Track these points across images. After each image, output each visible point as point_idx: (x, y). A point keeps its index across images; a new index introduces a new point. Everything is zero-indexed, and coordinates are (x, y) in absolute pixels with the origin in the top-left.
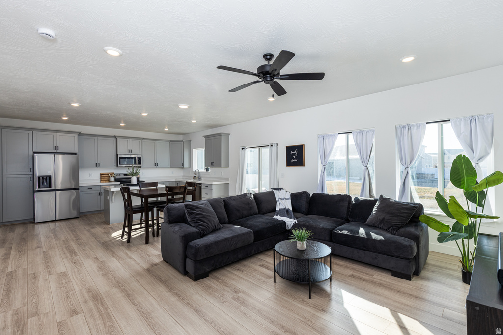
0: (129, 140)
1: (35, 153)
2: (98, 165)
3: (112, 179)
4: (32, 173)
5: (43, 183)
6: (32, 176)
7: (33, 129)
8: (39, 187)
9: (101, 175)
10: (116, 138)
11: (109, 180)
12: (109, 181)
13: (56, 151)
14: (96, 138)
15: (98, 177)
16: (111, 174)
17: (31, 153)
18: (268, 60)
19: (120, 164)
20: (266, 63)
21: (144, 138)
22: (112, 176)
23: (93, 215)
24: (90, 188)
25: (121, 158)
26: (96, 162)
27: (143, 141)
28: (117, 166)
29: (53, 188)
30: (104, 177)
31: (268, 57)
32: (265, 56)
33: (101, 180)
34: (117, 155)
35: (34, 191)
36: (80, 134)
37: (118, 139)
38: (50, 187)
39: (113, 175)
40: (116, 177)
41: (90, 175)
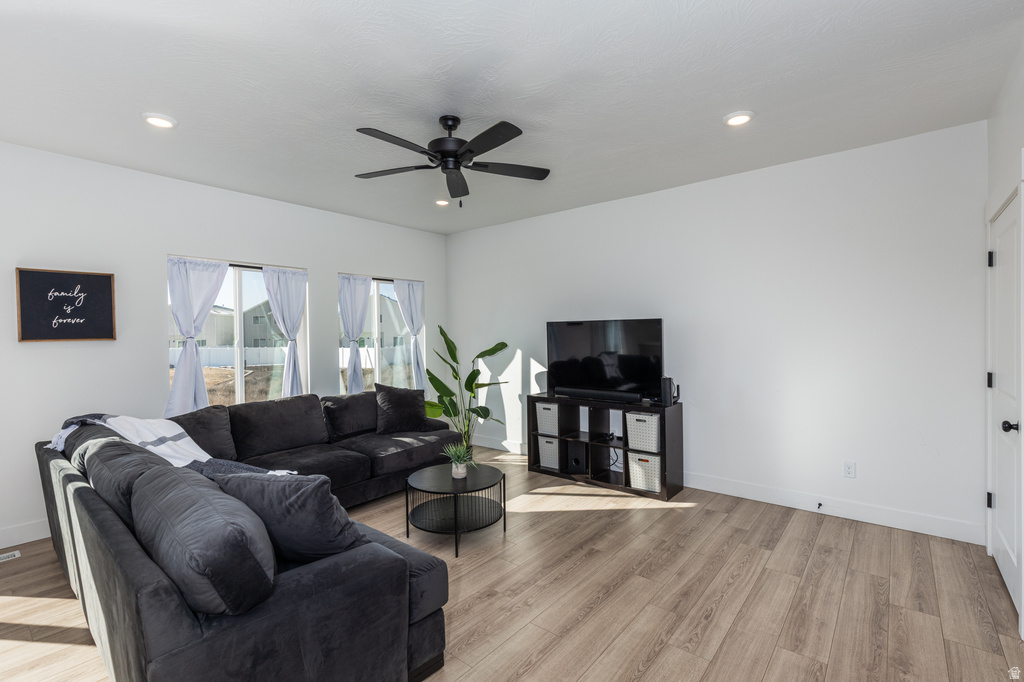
18: (451, 128)
20: (445, 134)
31: (450, 123)
32: (444, 120)
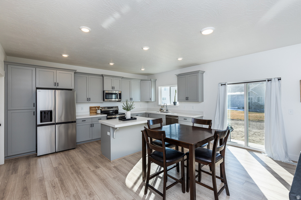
0: (112, 78)
1: (37, 88)
2: (89, 99)
3: (99, 112)
4: (35, 108)
5: (45, 117)
6: (35, 110)
7: (36, 66)
8: (41, 122)
9: (90, 108)
10: (103, 77)
11: (96, 112)
12: (97, 114)
13: (55, 87)
14: (87, 76)
15: (88, 110)
16: (99, 107)
17: (34, 89)
19: (106, 99)
21: (123, 77)
22: (98, 109)
23: (86, 145)
24: (84, 120)
25: (106, 94)
26: (88, 97)
27: (122, 80)
28: (104, 100)
29: (53, 122)
30: (93, 110)
33: (90, 113)
34: (104, 91)
35: (37, 126)
36: (76, 73)
37: (105, 78)
38: (51, 121)
39: (100, 108)
40: (102, 110)
41: (82, 109)
